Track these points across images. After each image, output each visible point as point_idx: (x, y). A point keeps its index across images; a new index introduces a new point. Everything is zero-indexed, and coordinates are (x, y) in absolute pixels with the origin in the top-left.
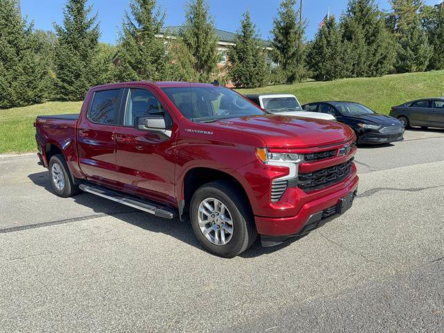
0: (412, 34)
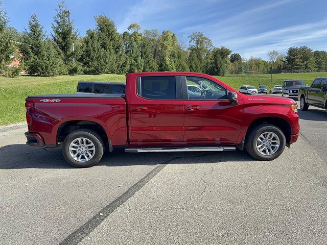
0: (133, 51)
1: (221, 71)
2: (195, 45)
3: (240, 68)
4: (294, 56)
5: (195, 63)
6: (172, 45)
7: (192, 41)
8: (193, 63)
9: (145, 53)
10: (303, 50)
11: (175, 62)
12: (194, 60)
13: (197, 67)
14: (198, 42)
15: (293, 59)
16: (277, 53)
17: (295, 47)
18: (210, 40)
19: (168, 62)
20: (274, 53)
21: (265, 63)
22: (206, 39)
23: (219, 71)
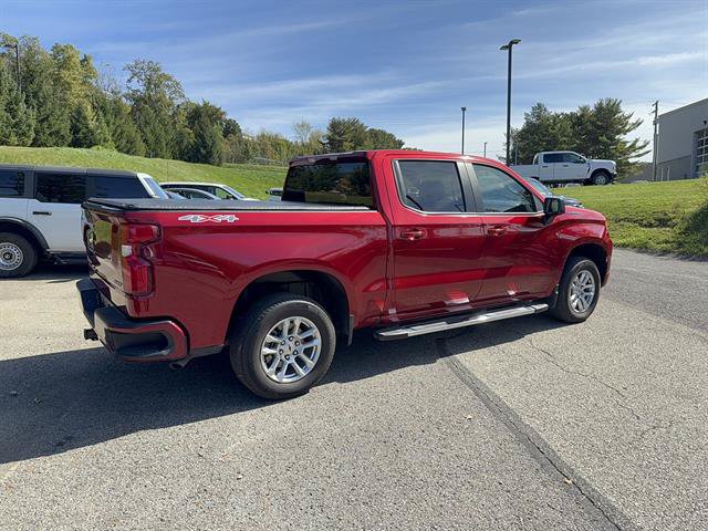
1: (215, 155)
2: (141, 89)
3: (247, 152)
4: (340, 135)
5: (152, 132)
6: (84, 83)
7: (136, 79)
8: (147, 130)
9: (35, 95)
10: (353, 124)
11: (108, 123)
12: (149, 124)
13: (157, 141)
14: (149, 83)
15: (339, 141)
16: (308, 128)
17: (341, 118)
18: (178, 84)
19: (92, 124)
20: (304, 126)
21: (289, 145)
22: (169, 79)
23: (210, 154)
